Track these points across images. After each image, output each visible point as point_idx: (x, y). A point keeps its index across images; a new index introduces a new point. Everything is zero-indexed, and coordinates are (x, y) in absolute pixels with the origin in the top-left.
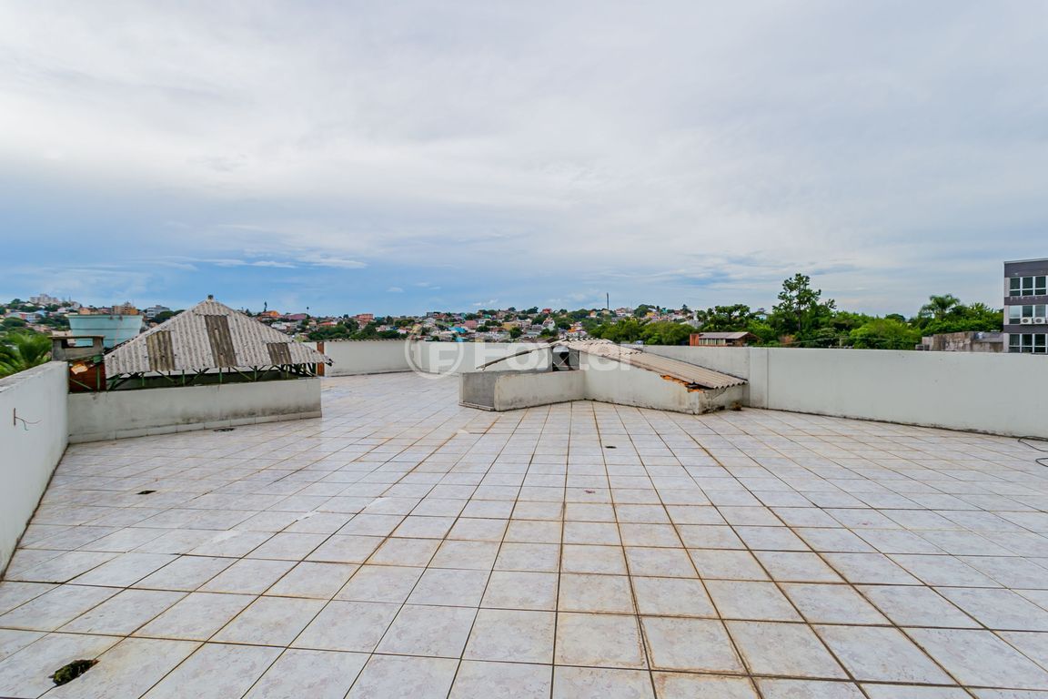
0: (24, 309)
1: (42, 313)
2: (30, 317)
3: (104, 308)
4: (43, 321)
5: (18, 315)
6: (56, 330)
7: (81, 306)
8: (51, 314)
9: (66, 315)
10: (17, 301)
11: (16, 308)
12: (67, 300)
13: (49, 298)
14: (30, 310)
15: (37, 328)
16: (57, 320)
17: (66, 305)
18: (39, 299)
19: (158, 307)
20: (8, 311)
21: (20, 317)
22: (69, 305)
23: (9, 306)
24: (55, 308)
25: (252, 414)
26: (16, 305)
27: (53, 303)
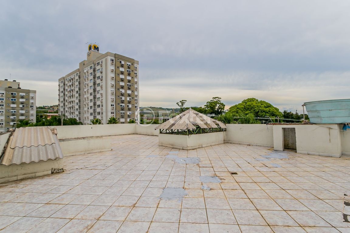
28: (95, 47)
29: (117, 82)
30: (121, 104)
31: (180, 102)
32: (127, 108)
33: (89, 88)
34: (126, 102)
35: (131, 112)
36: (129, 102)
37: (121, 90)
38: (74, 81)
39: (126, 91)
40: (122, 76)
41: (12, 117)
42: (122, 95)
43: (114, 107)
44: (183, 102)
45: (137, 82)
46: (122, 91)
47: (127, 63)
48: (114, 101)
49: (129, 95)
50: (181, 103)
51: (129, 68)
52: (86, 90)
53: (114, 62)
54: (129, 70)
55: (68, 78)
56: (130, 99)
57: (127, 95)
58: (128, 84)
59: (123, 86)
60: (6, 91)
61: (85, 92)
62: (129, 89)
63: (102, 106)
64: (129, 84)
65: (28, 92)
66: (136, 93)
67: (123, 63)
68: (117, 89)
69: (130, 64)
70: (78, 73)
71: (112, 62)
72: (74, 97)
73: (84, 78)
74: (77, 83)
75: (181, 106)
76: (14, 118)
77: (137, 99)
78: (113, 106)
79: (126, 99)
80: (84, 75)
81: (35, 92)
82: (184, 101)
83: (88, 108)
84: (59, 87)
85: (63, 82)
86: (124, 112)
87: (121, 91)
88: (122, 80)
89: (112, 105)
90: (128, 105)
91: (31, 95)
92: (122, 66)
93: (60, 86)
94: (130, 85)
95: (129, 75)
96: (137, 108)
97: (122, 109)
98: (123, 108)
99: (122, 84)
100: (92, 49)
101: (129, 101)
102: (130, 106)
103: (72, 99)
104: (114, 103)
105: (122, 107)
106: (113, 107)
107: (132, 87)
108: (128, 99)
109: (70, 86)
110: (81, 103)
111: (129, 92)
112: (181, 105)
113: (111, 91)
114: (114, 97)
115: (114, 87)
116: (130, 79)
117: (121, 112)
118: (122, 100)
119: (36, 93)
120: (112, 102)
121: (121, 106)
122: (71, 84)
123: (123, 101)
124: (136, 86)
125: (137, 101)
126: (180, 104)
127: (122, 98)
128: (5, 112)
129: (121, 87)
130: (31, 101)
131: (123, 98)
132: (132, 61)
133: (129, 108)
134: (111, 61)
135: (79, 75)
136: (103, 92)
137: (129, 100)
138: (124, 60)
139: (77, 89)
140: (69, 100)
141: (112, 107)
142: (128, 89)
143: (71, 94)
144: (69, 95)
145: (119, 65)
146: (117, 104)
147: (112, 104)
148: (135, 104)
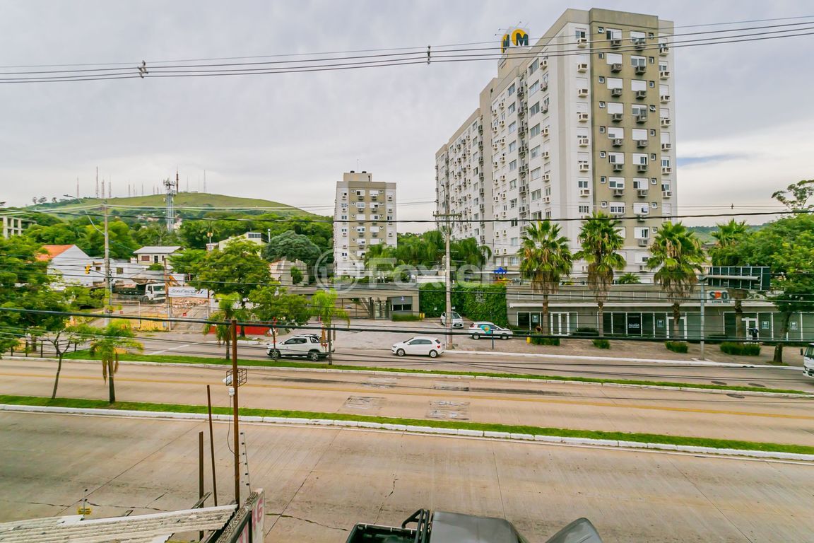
28: (518, 36)
29: (598, 104)
30: (611, 179)
31: (791, 188)
32: (634, 192)
33: (507, 150)
34: (629, 170)
35: (645, 206)
36: (641, 171)
37: (611, 131)
38: (467, 147)
39: (627, 134)
40: (613, 83)
41: (359, 241)
42: (617, 147)
43: (590, 187)
44: (802, 187)
45: (667, 97)
46: (613, 135)
47: (634, 34)
48: (590, 168)
49: (640, 147)
50: (792, 192)
51: (639, 50)
52: (496, 159)
53: (587, 38)
54: (638, 58)
55: (454, 144)
56: (642, 158)
57: (634, 146)
58: (634, 106)
59: (619, 116)
60: (349, 188)
61: (496, 163)
62: (640, 123)
63: (548, 191)
64: (639, 107)
65: (382, 187)
66: (664, 139)
67: (617, 35)
68: (597, 129)
69: (642, 35)
70: (478, 119)
71: (580, 39)
72: (468, 185)
73: (493, 127)
74: (476, 148)
75: (793, 202)
76: (363, 242)
77: (667, 159)
78: (586, 186)
79: (628, 159)
80: (493, 118)
81: (394, 186)
82: (807, 185)
83: (505, 208)
84: (438, 171)
85: (445, 157)
86: (622, 205)
87: (611, 135)
88: (616, 96)
89: (580, 184)
90: (635, 180)
91: (388, 193)
92: (616, 46)
93: (440, 168)
94: (642, 110)
95: (640, 73)
96: (666, 191)
97: (618, 194)
98: (621, 191)
99: (614, 108)
100: (512, 44)
101: (639, 167)
102: (644, 184)
103: (464, 193)
104: (588, 178)
105: (616, 188)
106: (586, 189)
107: (650, 118)
108: (637, 159)
109: (460, 162)
110: (485, 197)
111: (640, 135)
112: (795, 199)
113: (579, 137)
114: (588, 158)
115: (589, 124)
116: (644, 89)
117: (612, 204)
118: (615, 166)
119: (395, 188)
120: (583, 174)
121: (612, 184)
122: (460, 155)
123: (620, 166)
124: (663, 114)
125: (666, 167)
126: (790, 196)
127: (613, 158)
128: (350, 231)
129: (611, 119)
130: (389, 206)
131: (620, 159)
132: (650, 25)
133: (639, 192)
134: (577, 36)
135: (479, 124)
136: (552, 147)
137: (639, 163)
138: (622, 26)
139: (476, 164)
140: (458, 196)
141: (581, 189)
142: (635, 125)
143: (462, 181)
144: (458, 184)
145: (604, 45)
146: (598, 179)
147: (583, 180)
148: (663, 178)
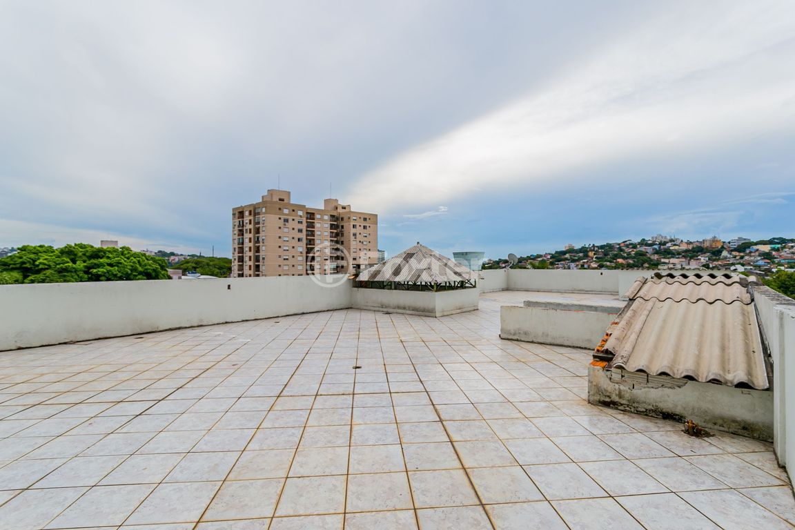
0: (647, 245)
1: (656, 247)
2: (649, 250)
3: (697, 241)
4: (657, 252)
5: (643, 249)
6: (664, 258)
7: (682, 241)
8: (662, 247)
9: (671, 248)
10: (644, 240)
11: (643, 244)
12: (673, 237)
13: (662, 237)
14: (650, 245)
15: (652, 257)
16: (665, 252)
17: (672, 241)
18: (656, 238)
19: (740, 239)
20: (638, 246)
21: (644, 250)
22: (674, 241)
23: (639, 244)
24: (665, 243)
25: (404, 308)
26: (643, 243)
27: (663, 240)
